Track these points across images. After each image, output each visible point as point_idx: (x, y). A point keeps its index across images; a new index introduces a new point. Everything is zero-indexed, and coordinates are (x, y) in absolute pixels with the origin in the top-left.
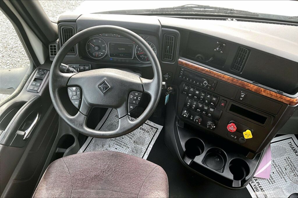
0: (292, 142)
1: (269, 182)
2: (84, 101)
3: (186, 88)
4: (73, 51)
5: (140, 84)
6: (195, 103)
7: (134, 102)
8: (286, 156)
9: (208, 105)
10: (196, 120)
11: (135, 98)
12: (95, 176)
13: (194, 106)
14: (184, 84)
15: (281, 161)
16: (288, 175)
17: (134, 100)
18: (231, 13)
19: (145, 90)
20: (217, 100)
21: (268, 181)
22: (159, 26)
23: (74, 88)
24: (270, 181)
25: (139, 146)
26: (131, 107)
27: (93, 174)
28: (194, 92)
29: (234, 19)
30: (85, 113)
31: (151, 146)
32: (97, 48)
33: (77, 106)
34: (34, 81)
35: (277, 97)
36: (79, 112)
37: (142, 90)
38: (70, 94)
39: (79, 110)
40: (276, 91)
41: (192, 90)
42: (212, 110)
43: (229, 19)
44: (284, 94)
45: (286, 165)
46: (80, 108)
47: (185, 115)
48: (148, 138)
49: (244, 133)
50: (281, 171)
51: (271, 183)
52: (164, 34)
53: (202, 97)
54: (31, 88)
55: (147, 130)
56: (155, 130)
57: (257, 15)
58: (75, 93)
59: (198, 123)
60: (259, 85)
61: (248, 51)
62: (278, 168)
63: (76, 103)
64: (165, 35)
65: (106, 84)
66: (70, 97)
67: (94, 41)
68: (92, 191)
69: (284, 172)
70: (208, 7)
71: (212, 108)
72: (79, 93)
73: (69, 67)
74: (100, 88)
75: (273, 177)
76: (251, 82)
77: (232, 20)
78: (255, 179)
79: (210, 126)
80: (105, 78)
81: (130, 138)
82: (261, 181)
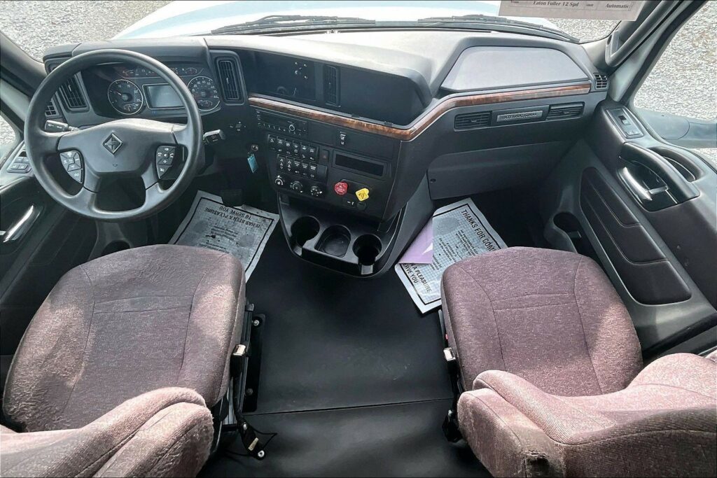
0: (468, 210)
1: (433, 268)
2: (88, 171)
3: (272, 141)
4: (84, 104)
5: (169, 134)
6: (289, 162)
7: (165, 162)
8: (459, 229)
9: (307, 161)
10: (295, 187)
11: (165, 155)
12: (129, 280)
13: (289, 166)
14: (269, 135)
15: (451, 238)
16: (460, 255)
17: (165, 158)
18: (333, 23)
19: (179, 142)
20: (315, 151)
21: (432, 266)
22: (204, 48)
23: (69, 154)
24: (434, 266)
25: (245, 249)
26: (161, 170)
27: (126, 278)
28: (285, 144)
29: (336, 31)
30: (92, 188)
31: (263, 246)
32: (125, 97)
33: (79, 180)
34: (20, 156)
35: (384, 131)
36: (83, 189)
37: (174, 142)
38: (65, 162)
39: (82, 185)
40: (382, 123)
41: (280, 142)
42: (313, 168)
43: (328, 31)
44: (394, 125)
45: (458, 241)
46: (83, 183)
47: (279, 183)
48: (258, 234)
49: (357, 193)
50: (450, 251)
51: (435, 268)
52: (216, 59)
53: (296, 151)
54: (14, 167)
55: (256, 223)
56: (268, 222)
57: (374, 22)
58: (71, 161)
59: (299, 191)
60: (361, 118)
61: (337, 71)
62: (446, 248)
63: (76, 176)
64: (218, 61)
65: (116, 140)
66: (66, 167)
67: (120, 86)
68: (125, 300)
69: (455, 251)
70: (299, 18)
71: (314, 165)
72: (78, 160)
73: (69, 126)
74: (106, 147)
75: (439, 261)
76: (350, 116)
77: (332, 32)
78: (414, 266)
79: (314, 191)
80: (113, 131)
81: (231, 239)
82: (422, 268)
